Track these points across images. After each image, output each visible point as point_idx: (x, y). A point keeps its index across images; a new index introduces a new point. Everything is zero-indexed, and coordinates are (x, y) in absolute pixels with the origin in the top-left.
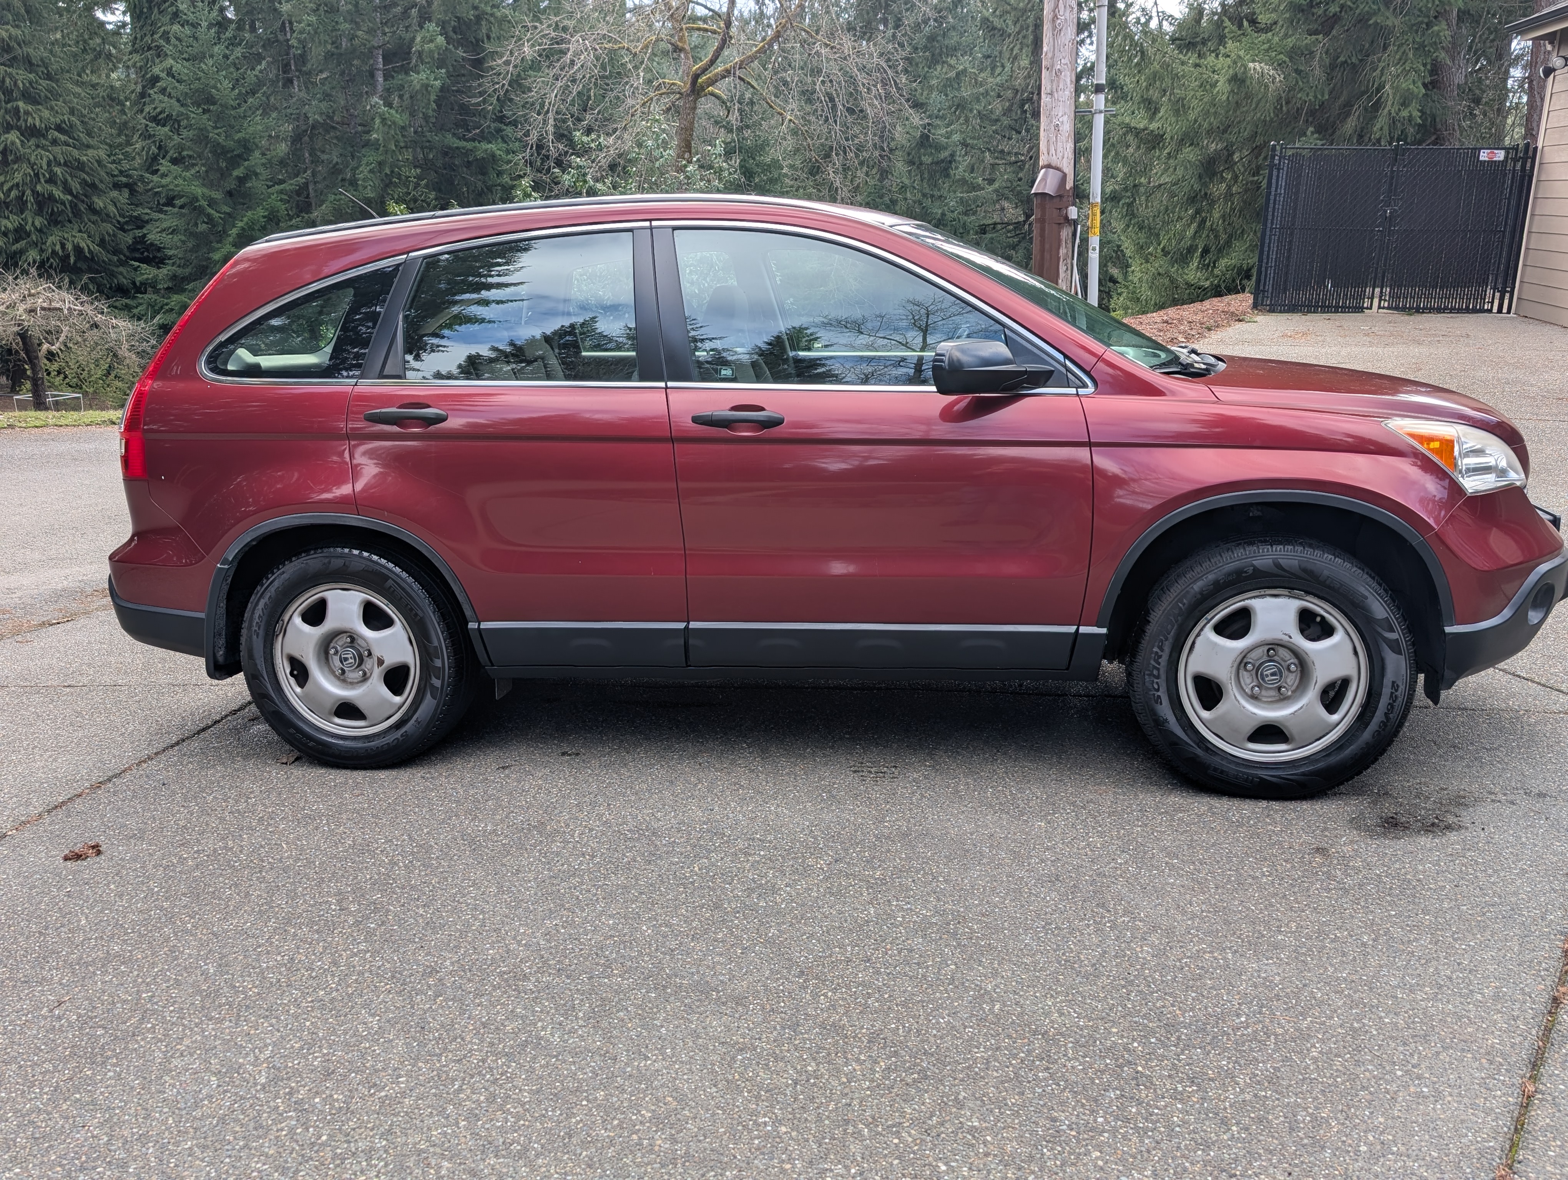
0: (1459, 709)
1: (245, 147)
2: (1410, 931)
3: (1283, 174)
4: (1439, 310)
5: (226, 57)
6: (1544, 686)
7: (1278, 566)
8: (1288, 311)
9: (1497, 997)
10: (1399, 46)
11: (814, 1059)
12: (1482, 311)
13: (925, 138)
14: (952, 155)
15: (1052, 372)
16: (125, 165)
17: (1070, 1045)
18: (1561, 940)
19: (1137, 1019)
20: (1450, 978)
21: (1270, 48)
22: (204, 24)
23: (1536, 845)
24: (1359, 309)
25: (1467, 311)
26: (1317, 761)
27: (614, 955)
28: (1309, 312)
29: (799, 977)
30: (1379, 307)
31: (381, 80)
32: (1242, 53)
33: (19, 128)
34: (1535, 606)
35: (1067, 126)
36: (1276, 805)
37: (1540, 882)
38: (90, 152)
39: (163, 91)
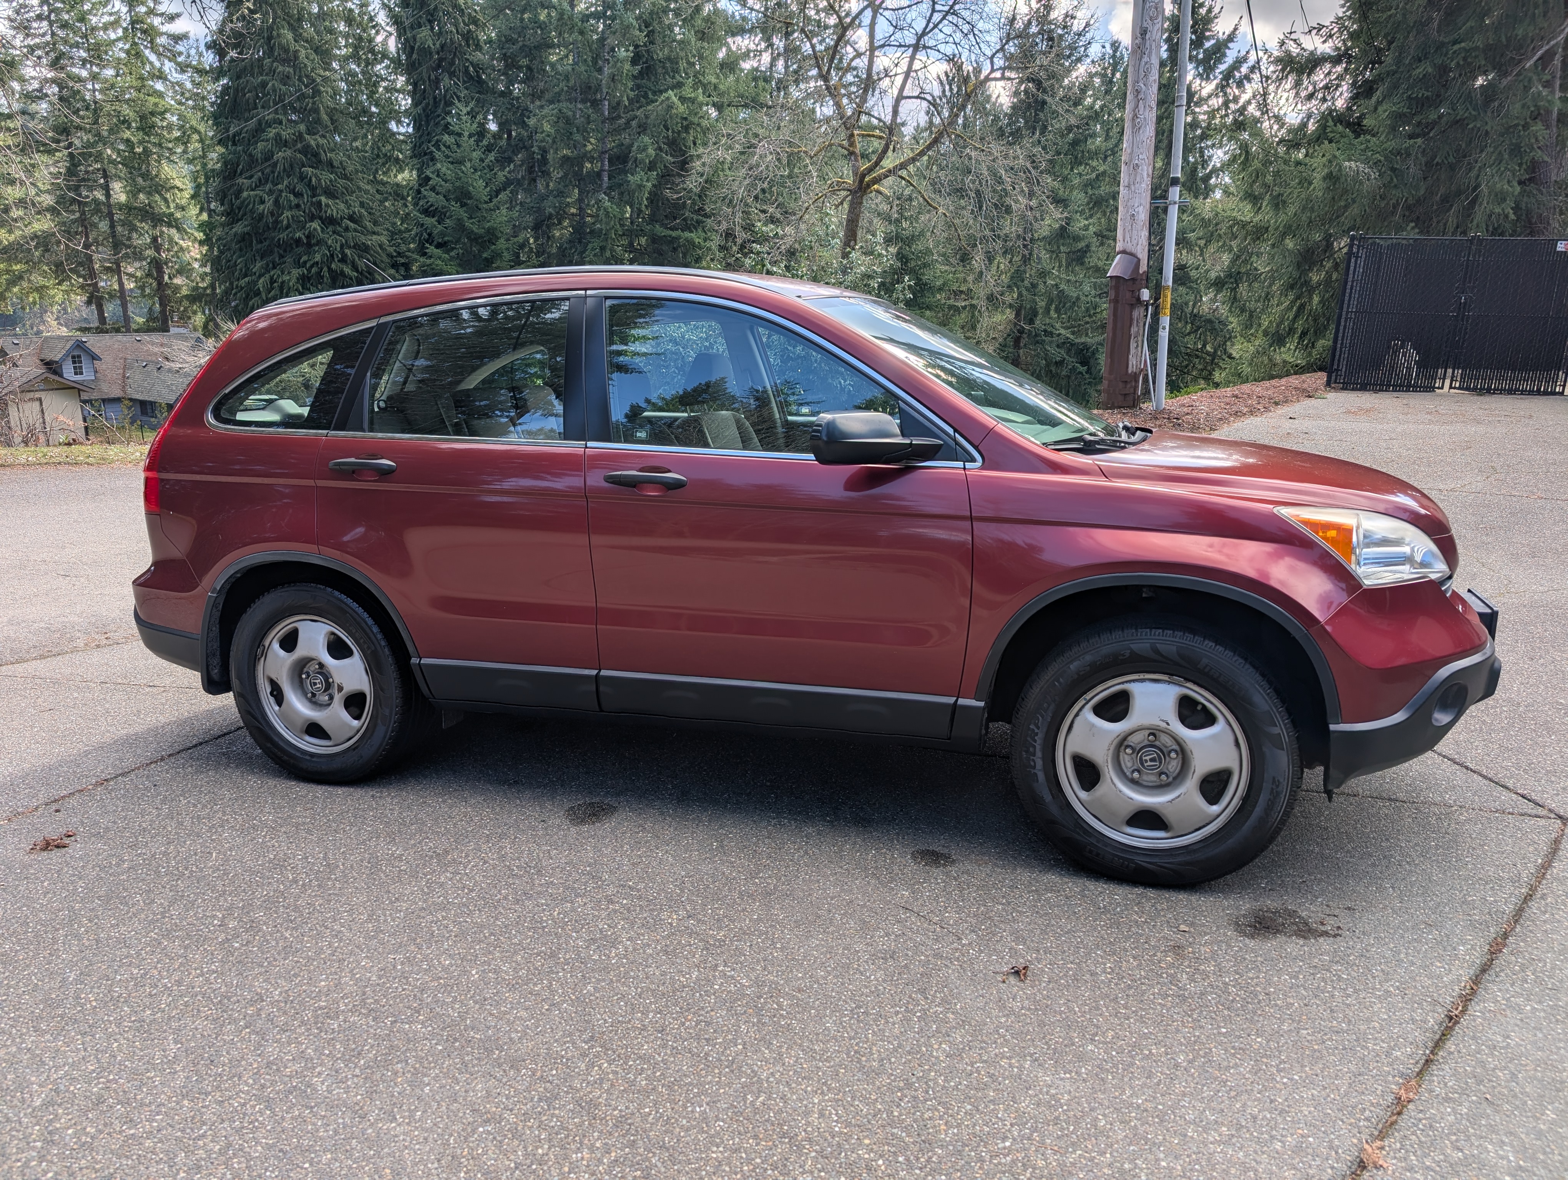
0: (1390, 799)
1: (493, 234)
2: (1234, 1055)
3: (1361, 262)
4: (1511, 392)
5: (482, 160)
6: (1491, 780)
7: (1157, 651)
8: (1360, 390)
9: (1298, 1149)
10: (1496, 148)
11: (550, 1140)
12: (1554, 393)
13: (1063, 229)
14: (1088, 246)
15: (940, 446)
16: (403, 248)
17: (813, 1154)
18: (1397, 1084)
19: (895, 1131)
20: (1255, 1118)
21: (1367, 147)
22: (466, 134)
23: (1413, 964)
24: (1431, 389)
25: (1539, 393)
26: (1195, 851)
27: (430, 999)
28: (1381, 390)
29: (586, 1043)
30: (1451, 387)
31: (606, 179)
32: (1337, 153)
33: (321, 218)
34: (1444, 707)
35: (1143, 215)
36: (1151, 893)
37: (1402, 1009)
38: (374, 237)
39: (433, 189)
